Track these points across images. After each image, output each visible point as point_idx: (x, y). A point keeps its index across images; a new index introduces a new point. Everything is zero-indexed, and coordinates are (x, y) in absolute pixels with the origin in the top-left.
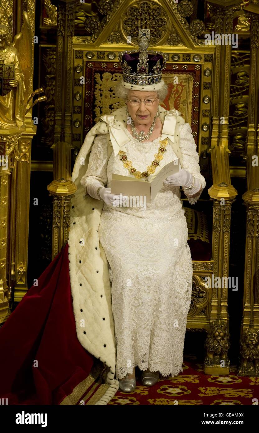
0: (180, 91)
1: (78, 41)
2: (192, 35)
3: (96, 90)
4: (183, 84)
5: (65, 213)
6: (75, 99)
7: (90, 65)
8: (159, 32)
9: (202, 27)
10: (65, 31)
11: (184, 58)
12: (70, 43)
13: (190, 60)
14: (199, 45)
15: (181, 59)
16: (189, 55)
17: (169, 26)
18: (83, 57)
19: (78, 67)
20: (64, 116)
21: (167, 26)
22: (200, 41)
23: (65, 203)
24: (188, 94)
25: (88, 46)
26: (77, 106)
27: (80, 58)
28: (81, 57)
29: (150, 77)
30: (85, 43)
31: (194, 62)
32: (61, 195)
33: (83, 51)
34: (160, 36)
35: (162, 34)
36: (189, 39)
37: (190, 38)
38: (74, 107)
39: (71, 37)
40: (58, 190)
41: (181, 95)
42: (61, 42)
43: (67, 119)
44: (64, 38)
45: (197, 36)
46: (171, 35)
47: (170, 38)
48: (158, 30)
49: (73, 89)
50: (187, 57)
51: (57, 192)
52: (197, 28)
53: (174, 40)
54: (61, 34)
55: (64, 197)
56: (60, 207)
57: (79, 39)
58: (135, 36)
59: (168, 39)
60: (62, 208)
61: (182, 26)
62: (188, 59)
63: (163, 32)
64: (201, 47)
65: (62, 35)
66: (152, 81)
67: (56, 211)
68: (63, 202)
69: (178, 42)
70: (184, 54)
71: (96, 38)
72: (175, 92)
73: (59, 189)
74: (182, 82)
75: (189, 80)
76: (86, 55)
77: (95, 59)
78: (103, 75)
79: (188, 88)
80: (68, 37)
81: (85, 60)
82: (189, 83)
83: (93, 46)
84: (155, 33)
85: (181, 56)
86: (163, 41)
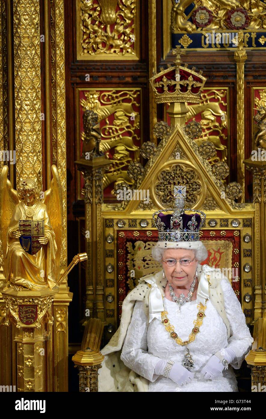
0: (218, 259)
1: (107, 209)
2: (229, 198)
3: (128, 260)
4: (221, 251)
5: (92, 386)
6: (107, 272)
7: (122, 234)
8: (193, 196)
9: (239, 190)
10: (92, 197)
11: (221, 224)
12: (99, 210)
13: (228, 226)
14: (236, 209)
15: (218, 225)
16: (227, 220)
17: (204, 190)
18: (113, 226)
19: (109, 236)
20: (95, 290)
21: (202, 190)
22: (237, 204)
23: (91, 374)
24: (227, 263)
25: (119, 213)
26: (109, 280)
27: (111, 227)
28: (111, 225)
29: (185, 234)
30: (115, 210)
31: (232, 227)
32: (86, 365)
33: (113, 220)
34: (195, 200)
35: (197, 199)
36: (226, 204)
37: (227, 202)
38: (106, 280)
39: (99, 204)
40: (82, 360)
41: (219, 263)
42: (89, 210)
43: (98, 293)
44: (92, 205)
45: (234, 199)
46: (206, 199)
47: (206, 203)
48: (192, 194)
49: (105, 261)
50: (224, 223)
51: (81, 362)
52: (234, 191)
53: (210, 204)
54: (88, 201)
55: (90, 368)
56: (86, 378)
57: (109, 206)
58: (168, 201)
59: (203, 204)
60: (89, 379)
61: (217, 188)
62: (226, 225)
63: (198, 197)
64: (238, 211)
65: (90, 203)
66: (187, 237)
67: (82, 383)
68: (89, 373)
69: (214, 206)
70: (221, 219)
71: (127, 205)
72: (213, 260)
73: (84, 358)
74: (220, 249)
75: (227, 247)
76: (117, 224)
77: (126, 227)
78: (135, 244)
79: (227, 255)
80: (96, 204)
81: (116, 228)
82: (227, 250)
83: (125, 214)
84: (190, 198)
85: (218, 221)
86: (198, 206)
